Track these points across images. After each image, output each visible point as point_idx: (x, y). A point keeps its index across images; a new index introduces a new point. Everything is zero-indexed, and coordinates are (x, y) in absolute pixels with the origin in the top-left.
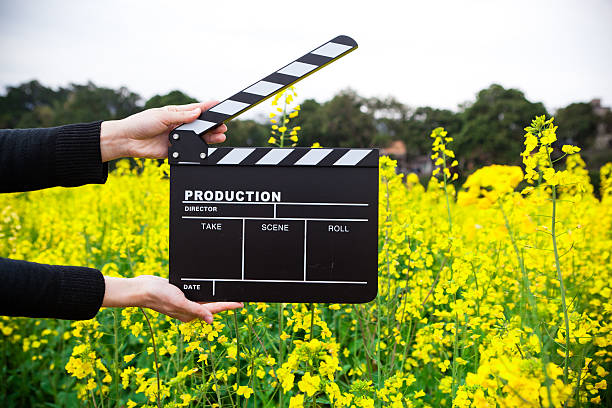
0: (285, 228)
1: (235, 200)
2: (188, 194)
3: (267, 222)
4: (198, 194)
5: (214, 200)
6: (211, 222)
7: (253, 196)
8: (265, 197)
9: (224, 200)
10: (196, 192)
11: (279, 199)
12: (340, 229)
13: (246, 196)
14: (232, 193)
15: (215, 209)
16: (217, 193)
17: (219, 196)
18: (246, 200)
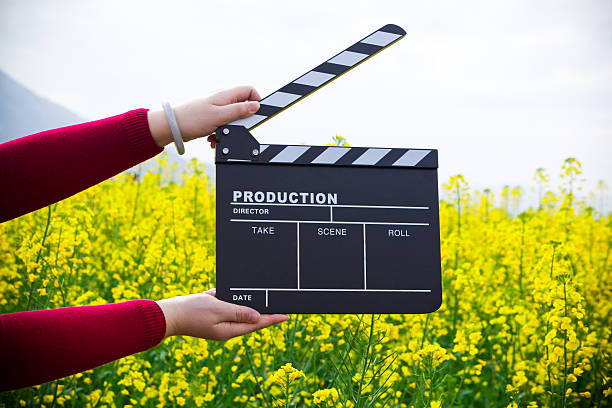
0: (343, 232)
1: (288, 202)
2: (237, 195)
3: (323, 226)
4: (248, 195)
5: (265, 201)
6: (263, 225)
7: (308, 198)
8: (321, 198)
9: (276, 201)
10: (246, 193)
11: (335, 202)
12: (401, 233)
13: (300, 198)
14: (285, 194)
15: (267, 211)
16: (268, 193)
17: (271, 197)
18: (300, 202)
